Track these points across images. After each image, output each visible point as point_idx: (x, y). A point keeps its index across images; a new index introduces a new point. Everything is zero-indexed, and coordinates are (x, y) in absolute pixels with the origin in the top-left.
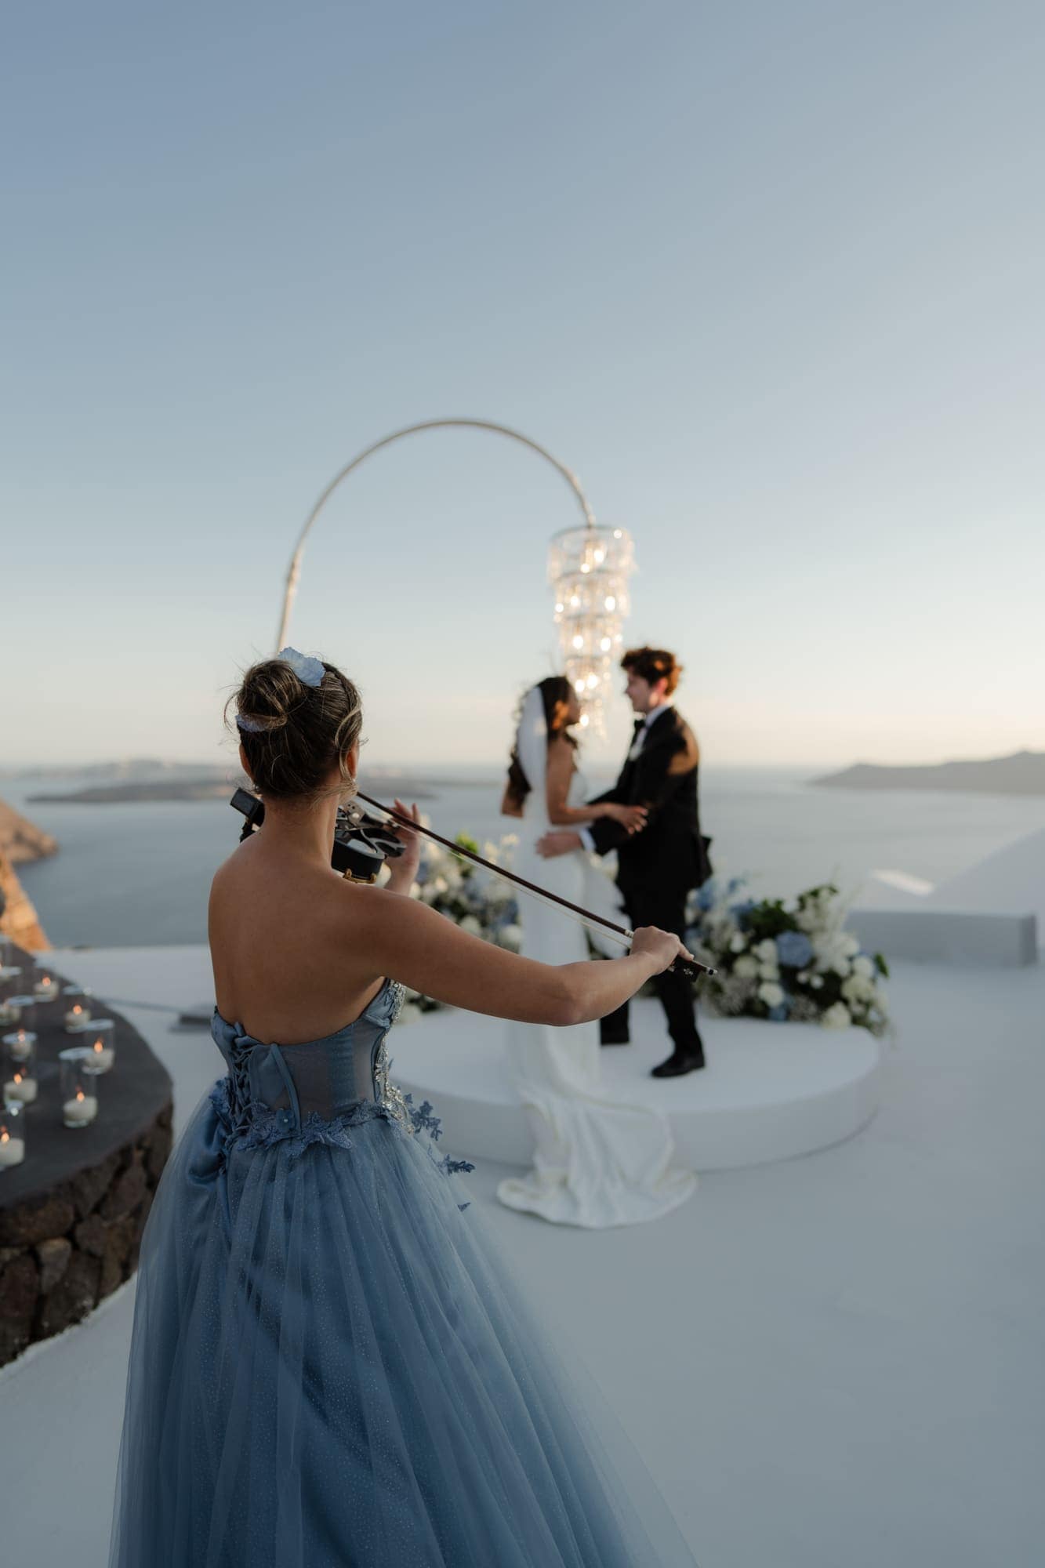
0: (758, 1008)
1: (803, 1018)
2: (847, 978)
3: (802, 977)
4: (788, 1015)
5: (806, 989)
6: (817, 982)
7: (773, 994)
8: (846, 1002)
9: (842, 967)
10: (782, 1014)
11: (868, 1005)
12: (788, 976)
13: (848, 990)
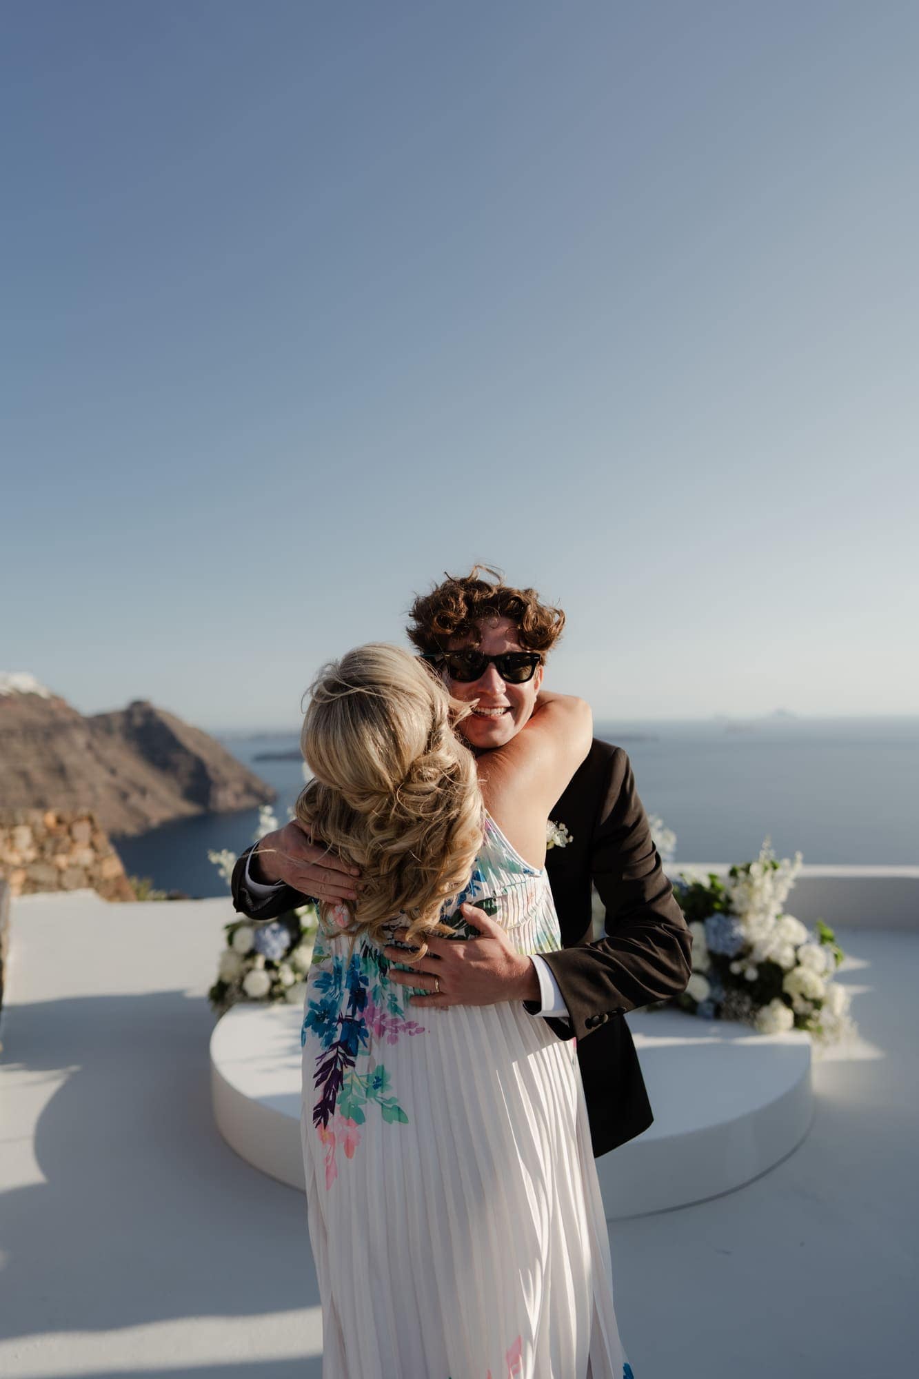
0: (685, 1002)
1: (735, 1017)
2: (790, 970)
3: (736, 968)
4: (718, 1012)
5: (739, 982)
6: (752, 974)
7: (698, 988)
8: (788, 1001)
9: (785, 958)
10: (710, 1012)
11: (817, 1004)
12: (720, 967)
13: (789, 986)
